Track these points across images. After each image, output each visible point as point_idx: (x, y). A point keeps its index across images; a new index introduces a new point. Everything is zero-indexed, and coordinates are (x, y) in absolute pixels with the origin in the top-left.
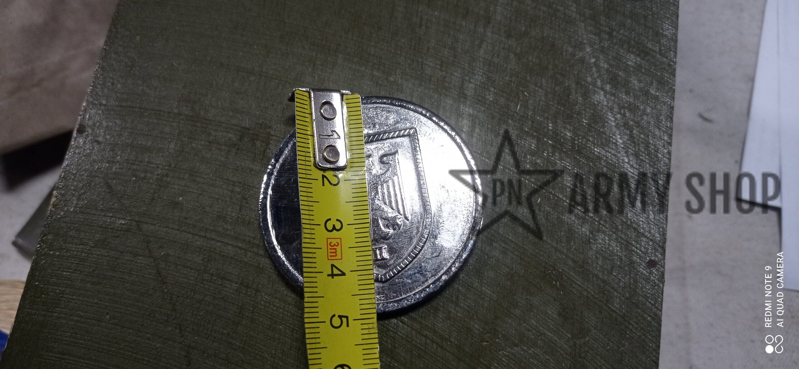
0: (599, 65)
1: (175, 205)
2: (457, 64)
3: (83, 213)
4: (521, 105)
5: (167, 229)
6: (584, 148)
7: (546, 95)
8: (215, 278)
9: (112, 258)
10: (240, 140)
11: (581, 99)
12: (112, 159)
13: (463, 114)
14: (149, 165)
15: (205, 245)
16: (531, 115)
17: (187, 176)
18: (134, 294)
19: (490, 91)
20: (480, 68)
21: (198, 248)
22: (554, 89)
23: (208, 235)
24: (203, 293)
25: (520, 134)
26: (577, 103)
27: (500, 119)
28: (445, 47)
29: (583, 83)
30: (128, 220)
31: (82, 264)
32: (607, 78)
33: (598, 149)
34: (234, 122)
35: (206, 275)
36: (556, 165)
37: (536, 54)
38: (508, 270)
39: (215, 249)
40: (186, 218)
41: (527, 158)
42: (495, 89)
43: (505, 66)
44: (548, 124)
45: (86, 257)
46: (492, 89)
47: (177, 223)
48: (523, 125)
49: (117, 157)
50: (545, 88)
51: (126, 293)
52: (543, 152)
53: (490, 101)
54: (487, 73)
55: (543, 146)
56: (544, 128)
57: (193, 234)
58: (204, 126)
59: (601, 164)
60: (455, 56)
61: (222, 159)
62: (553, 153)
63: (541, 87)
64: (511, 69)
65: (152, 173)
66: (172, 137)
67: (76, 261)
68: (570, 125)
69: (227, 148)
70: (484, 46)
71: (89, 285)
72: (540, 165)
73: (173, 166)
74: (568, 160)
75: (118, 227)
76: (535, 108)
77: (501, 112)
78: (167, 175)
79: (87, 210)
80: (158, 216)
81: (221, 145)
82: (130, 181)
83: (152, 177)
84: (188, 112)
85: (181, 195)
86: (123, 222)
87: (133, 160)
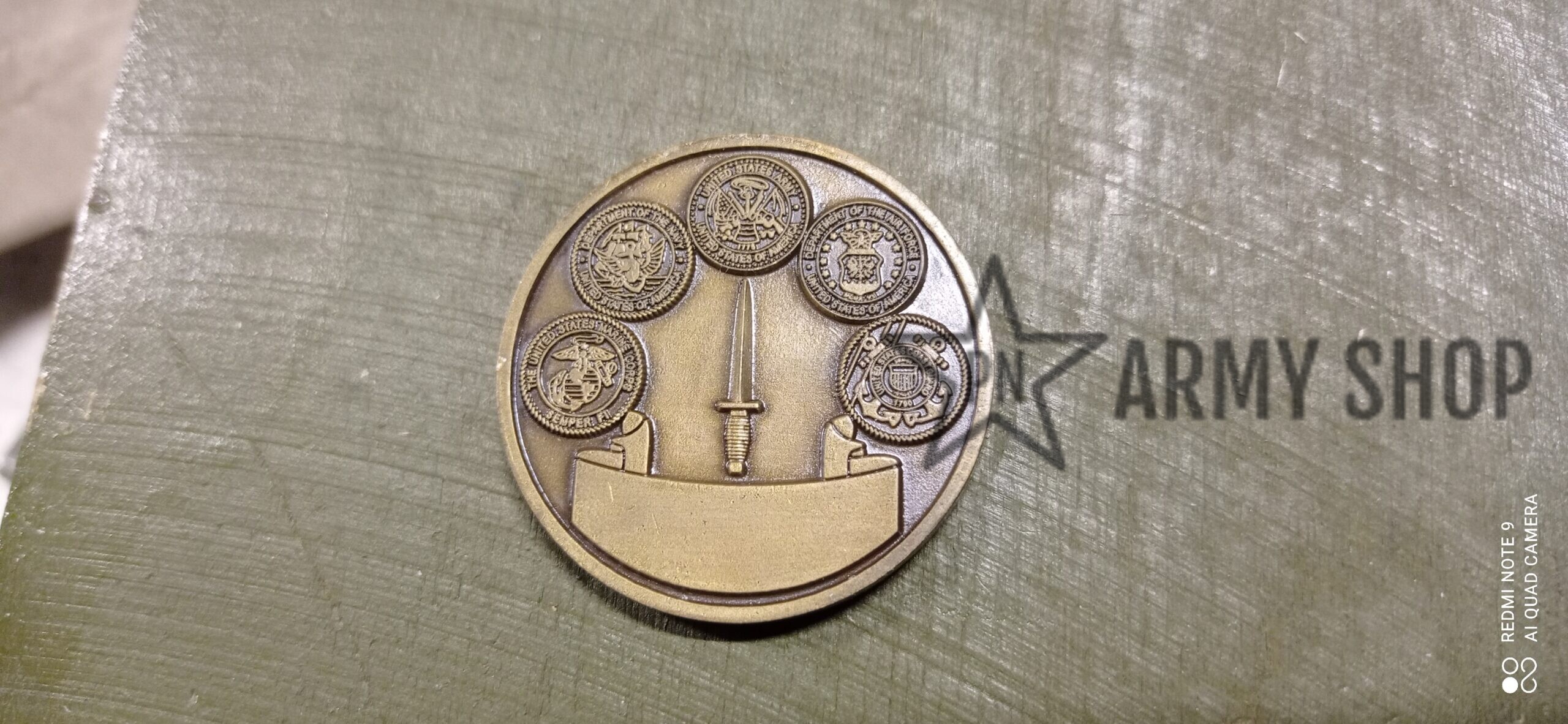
1: (351, 390)
3: (115, 422)
4: (1288, 66)
5: (333, 457)
6: (1474, 182)
7: (1355, 37)
8: (469, 588)
9: (195, 540)
10: (514, 206)
11: (1451, 43)
12: (180, 277)
13: (1125, 101)
14: (277, 285)
15: (436, 496)
16: (1319, 95)
17: (376, 312)
18: (258, 636)
19: (1196, 32)
21: (419, 506)
22: (1376, 19)
23: (443, 469)
24: (437, 629)
25: (1290, 148)
26: (1443, 55)
27: (1231, 110)
30: (232, 436)
31: (120, 561)
33: (1512, 183)
34: (494, 157)
35: (444, 580)
36: (1402, 232)
38: (1287, 537)
39: (463, 507)
40: (382, 427)
41: (1317, 214)
42: (1209, 25)
44: (1367, 119)
45: (128, 540)
46: (1202, 28)
47: (358, 440)
48: (1298, 122)
49: (191, 269)
50: (1350, 17)
51: (237, 633)
52: (1364, 198)
53: (1199, 61)
55: (1359, 181)
56: (1360, 128)
57: (405, 469)
58: (415, 172)
59: (1525, 224)
61: (468, 260)
62: (1391, 198)
63: (1339, 15)
65: (283, 308)
66: (332, 208)
67: (103, 552)
68: (1432, 118)
69: (479, 231)
71: (141, 617)
72: (1354, 235)
73: (338, 285)
74: (1433, 216)
75: (204, 456)
76: (1328, 73)
77: (1234, 91)
78: (325, 312)
79: (125, 415)
80: (307, 422)
81: (462, 222)
82: (230, 331)
83: (285, 319)
84: (370, 139)
85: (365, 362)
86: (217, 442)
87: (233, 276)
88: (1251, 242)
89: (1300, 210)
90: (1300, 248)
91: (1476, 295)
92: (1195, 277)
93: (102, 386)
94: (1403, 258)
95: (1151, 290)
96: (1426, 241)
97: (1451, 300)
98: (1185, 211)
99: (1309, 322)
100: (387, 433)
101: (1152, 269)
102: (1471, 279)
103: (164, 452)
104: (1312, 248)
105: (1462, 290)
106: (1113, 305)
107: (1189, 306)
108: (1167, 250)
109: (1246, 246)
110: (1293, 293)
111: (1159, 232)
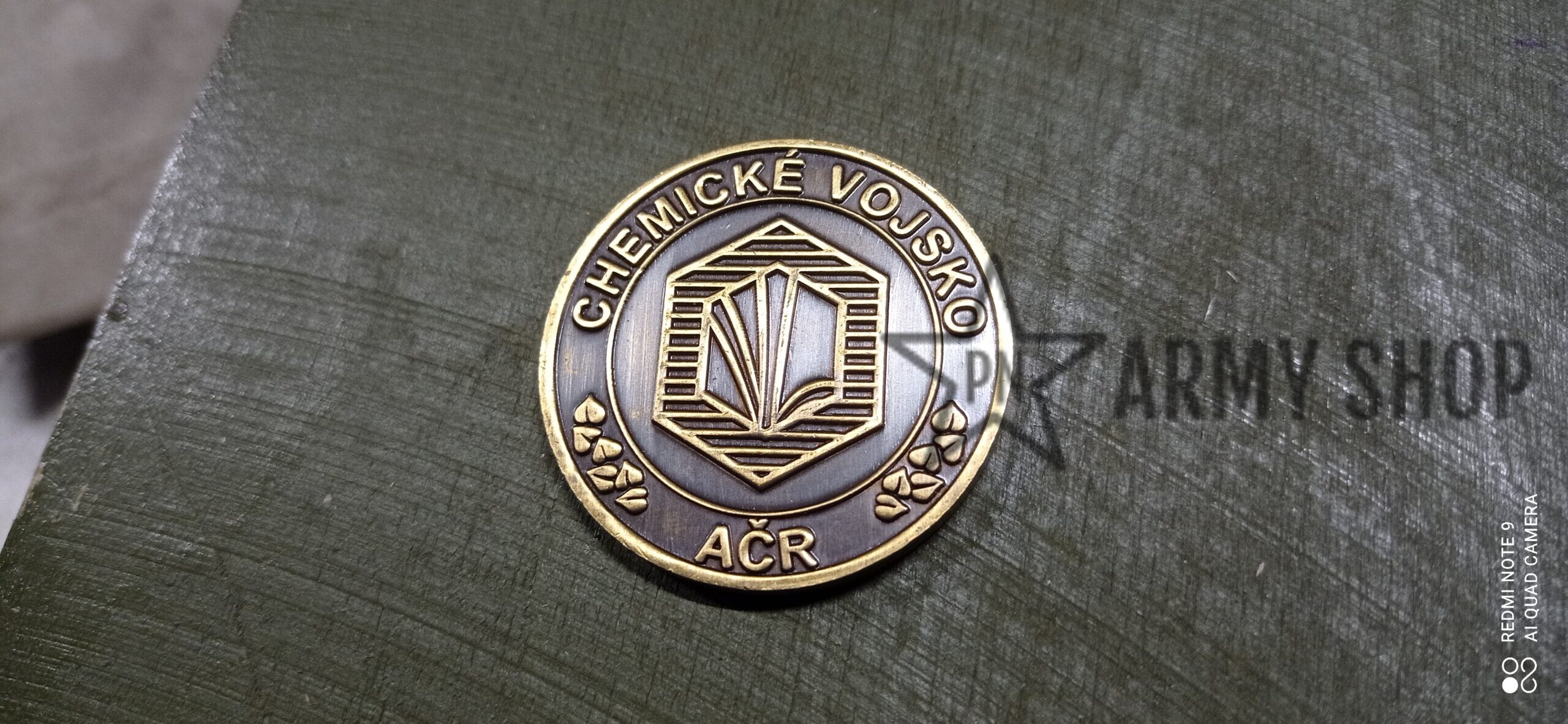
0: (1430, 209)
1: (312, 512)
2: (1048, 189)
3: (100, 517)
4: (1217, 304)
5: (287, 574)
6: (1389, 431)
7: (1285, 280)
9: (153, 636)
10: (486, 357)
11: (1381, 295)
12: (178, 389)
13: (1060, 320)
14: (263, 407)
15: (374, 623)
16: (1244, 333)
17: (347, 442)
19: (1133, 262)
20: (1107, 202)
21: (357, 630)
22: (1308, 266)
23: (384, 598)
26: (1371, 304)
28: (1018, 144)
29: (1389, 252)
30: (201, 543)
31: (83, 647)
32: (1453, 244)
33: (1427, 435)
34: (476, 311)
36: (1311, 473)
37: (1259, 170)
39: (398, 636)
40: (336, 551)
41: (1230, 447)
42: (1147, 257)
43: (1176, 199)
45: (94, 628)
46: (1139, 258)
47: (313, 560)
50: (1283, 262)
52: (1275, 434)
53: (1132, 290)
54: (1127, 216)
57: (350, 593)
58: (403, 316)
59: (1436, 477)
60: (1044, 169)
61: (437, 403)
62: (1304, 440)
63: (1272, 259)
64: (1191, 208)
65: (265, 429)
67: (69, 636)
69: (451, 377)
70: (1122, 145)
72: (1264, 471)
73: (317, 414)
74: (1345, 460)
75: (172, 559)
76: (1254, 313)
77: (1164, 321)
78: (301, 437)
79: (110, 512)
80: (268, 538)
81: (437, 366)
82: (214, 445)
83: (265, 439)
84: (367, 282)
85: (330, 488)
86: (188, 546)
87: (226, 394)
88: (1163, 467)
89: (1214, 440)
90: (1210, 477)
91: (1380, 542)
92: (1106, 494)
93: (93, 483)
94: (1309, 498)
95: (1064, 503)
96: (1334, 484)
97: (1353, 544)
98: (1104, 430)
99: (1211, 551)
100: (339, 557)
101: (1067, 482)
102: (1376, 526)
103: (138, 551)
104: (1222, 478)
105: (1365, 534)
106: (1026, 513)
107: (1099, 522)
108: (1084, 466)
109: (1159, 470)
110: (1198, 521)
111: (1077, 448)
